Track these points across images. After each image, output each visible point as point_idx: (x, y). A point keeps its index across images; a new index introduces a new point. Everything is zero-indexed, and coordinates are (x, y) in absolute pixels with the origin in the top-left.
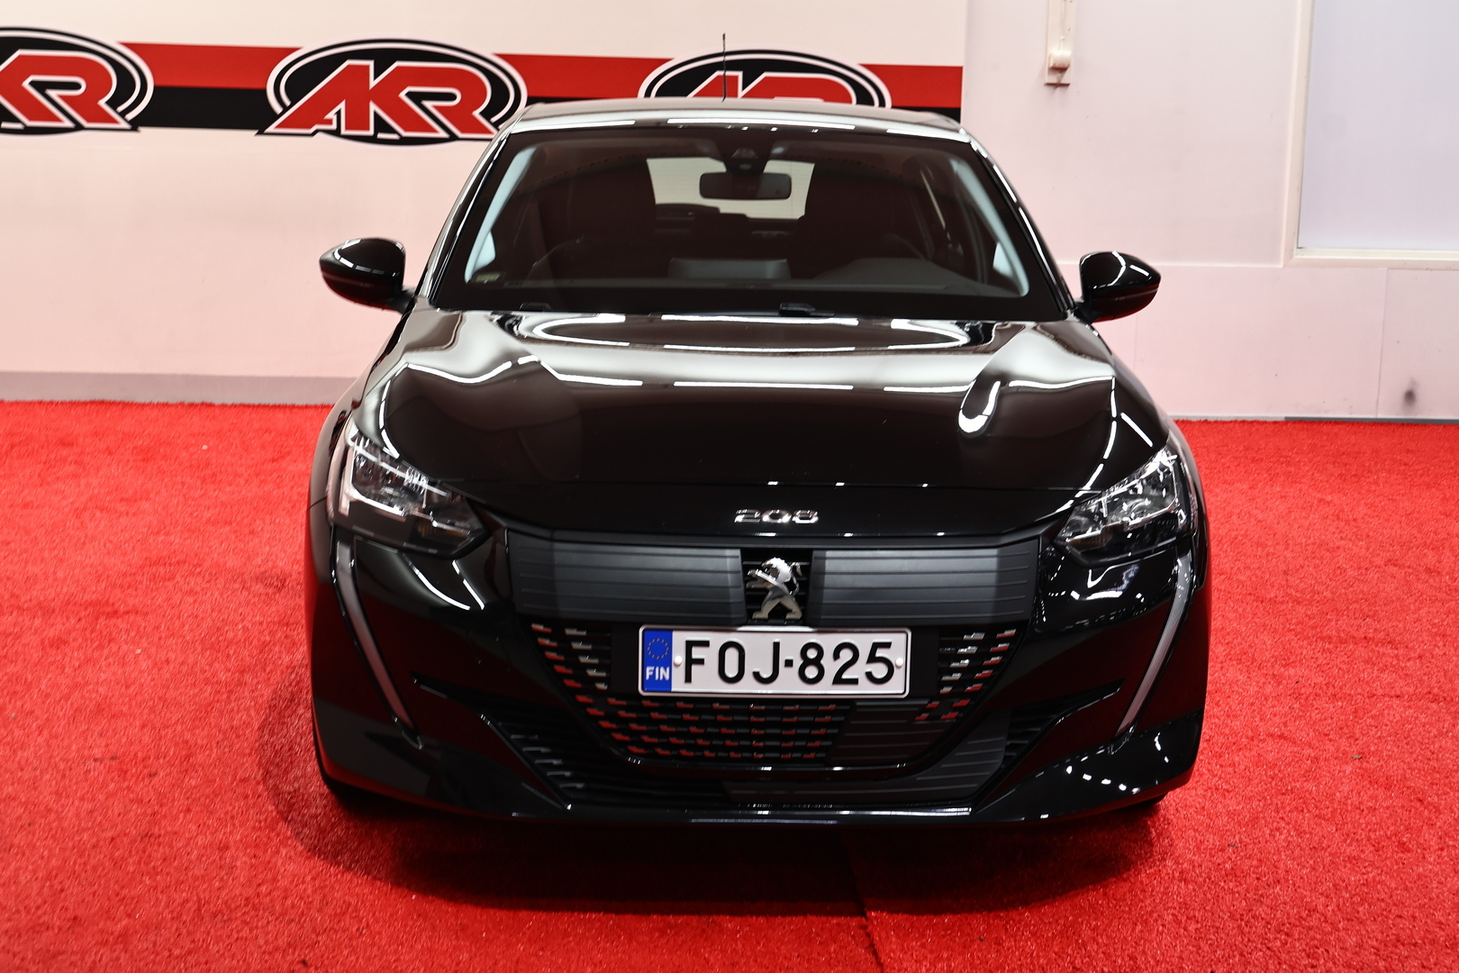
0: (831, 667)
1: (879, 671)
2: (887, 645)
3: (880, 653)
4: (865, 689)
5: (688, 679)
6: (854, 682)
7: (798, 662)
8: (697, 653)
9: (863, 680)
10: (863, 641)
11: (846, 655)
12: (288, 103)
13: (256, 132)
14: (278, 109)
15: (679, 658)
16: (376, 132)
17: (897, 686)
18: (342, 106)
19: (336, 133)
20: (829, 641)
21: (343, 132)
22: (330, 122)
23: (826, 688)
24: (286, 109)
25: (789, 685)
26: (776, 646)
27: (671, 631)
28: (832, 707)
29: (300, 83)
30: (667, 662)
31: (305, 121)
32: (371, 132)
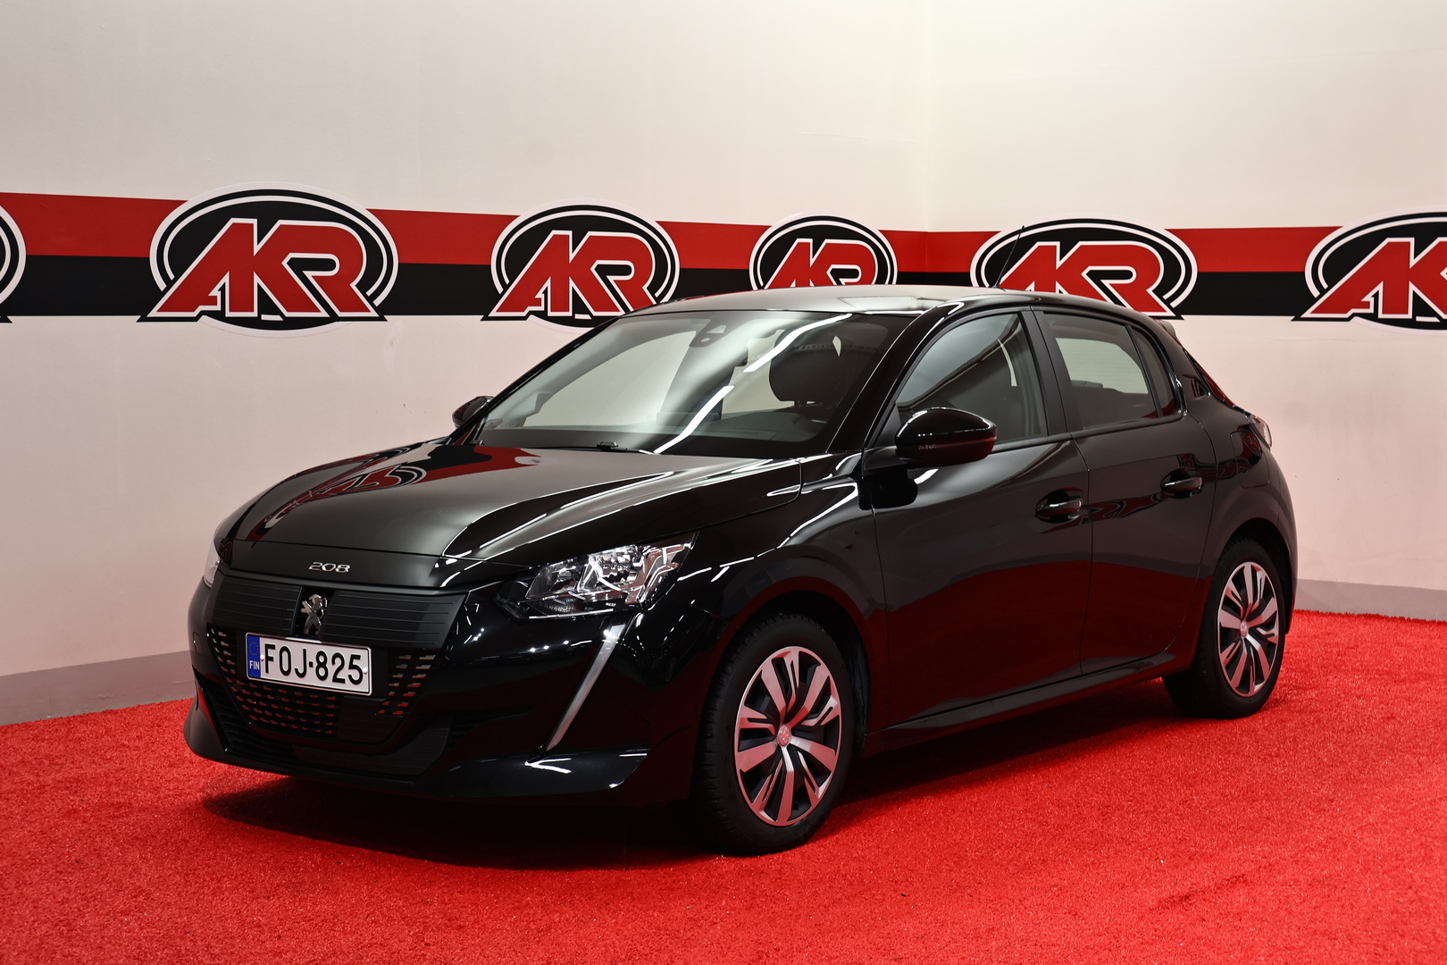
0: (332, 669)
1: (356, 676)
2: (358, 657)
3: (355, 662)
4: (348, 687)
5: (267, 671)
6: (342, 681)
7: (315, 664)
8: (271, 653)
9: (347, 680)
10: (347, 653)
11: (338, 661)
12: (1325, 286)
13: (1293, 317)
14: (1316, 293)
15: (263, 657)
16: (1414, 315)
17: (365, 687)
18: (1380, 288)
19: (1373, 317)
20: (330, 651)
21: (1381, 315)
22: (1367, 305)
23: (329, 684)
24: (1323, 291)
25: (311, 680)
26: (305, 651)
27: (259, 637)
28: (334, 698)
29: (1337, 265)
30: (258, 660)
31: (1341, 305)
32: (1410, 316)
